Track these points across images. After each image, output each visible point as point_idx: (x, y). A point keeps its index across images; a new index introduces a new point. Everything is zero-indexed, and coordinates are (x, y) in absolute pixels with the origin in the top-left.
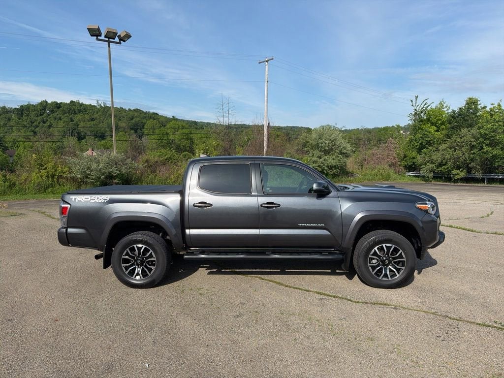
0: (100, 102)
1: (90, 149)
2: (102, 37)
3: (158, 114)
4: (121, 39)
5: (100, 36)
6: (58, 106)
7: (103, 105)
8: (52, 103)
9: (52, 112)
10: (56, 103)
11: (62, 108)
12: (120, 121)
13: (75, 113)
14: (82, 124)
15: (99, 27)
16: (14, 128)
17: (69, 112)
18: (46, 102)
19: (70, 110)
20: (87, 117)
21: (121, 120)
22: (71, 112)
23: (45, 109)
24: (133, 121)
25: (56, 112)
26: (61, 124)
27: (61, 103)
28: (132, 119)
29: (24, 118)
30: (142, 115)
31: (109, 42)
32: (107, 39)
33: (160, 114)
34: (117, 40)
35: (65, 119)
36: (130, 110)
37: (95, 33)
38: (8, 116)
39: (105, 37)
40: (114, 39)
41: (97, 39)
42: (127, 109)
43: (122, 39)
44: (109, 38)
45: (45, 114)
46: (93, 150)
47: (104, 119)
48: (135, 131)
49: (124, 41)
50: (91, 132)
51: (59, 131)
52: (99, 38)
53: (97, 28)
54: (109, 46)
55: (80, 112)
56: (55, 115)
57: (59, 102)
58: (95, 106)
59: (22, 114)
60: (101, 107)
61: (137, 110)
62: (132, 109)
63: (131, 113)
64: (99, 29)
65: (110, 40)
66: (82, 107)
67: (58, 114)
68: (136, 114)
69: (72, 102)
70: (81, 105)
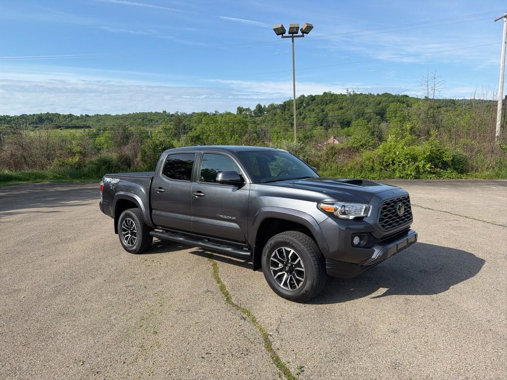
0: (349, 91)
1: (332, 137)
2: (287, 34)
3: (408, 97)
4: (303, 32)
5: (284, 33)
6: (313, 98)
7: (352, 93)
8: (308, 96)
9: (308, 104)
10: (311, 96)
11: (316, 101)
12: (367, 108)
13: (327, 104)
14: (330, 114)
15: (282, 25)
16: (277, 121)
17: (321, 104)
18: (303, 96)
19: (323, 101)
20: (336, 106)
21: (367, 106)
22: (323, 103)
23: (302, 103)
24: (380, 106)
25: (311, 104)
26: (313, 115)
27: (316, 96)
28: (380, 104)
29: (286, 112)
30: (391, 99)
31: (293, 37)
32: (291, 35)
33: (410, 97)
34: (300, 33)
35: (317, 111)
36: (378, 95)
37: (280, 31)
38: (274, 111)
39: (289, 33)
40: (297, 33)
41: (283, 37)
42: (376, 95)
43: (305, 32)
44: (293, 33)
45: (302, 107)
46: (334, 138)
47: (351, 107)
48: (381, 116)
49: (307, 33)
50: (338, 120)
51: (310, 122)
52: (284, 35)
53: (280, 26)
54: (293, 41)
55: (330, 102)
56: (309, 107)
57: (314, 95)
58: (345, 95)
59: (285, 109)
60: (350, 95)
61: (386, 95)
62: (381, 94)
63: (379, 98)
64: (282, 27)
65: (294, 35)
66: (333, 98)
67: (312, 107)
68: (384, 99)
69: (325, 93)
70: (332, 95)
